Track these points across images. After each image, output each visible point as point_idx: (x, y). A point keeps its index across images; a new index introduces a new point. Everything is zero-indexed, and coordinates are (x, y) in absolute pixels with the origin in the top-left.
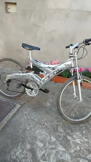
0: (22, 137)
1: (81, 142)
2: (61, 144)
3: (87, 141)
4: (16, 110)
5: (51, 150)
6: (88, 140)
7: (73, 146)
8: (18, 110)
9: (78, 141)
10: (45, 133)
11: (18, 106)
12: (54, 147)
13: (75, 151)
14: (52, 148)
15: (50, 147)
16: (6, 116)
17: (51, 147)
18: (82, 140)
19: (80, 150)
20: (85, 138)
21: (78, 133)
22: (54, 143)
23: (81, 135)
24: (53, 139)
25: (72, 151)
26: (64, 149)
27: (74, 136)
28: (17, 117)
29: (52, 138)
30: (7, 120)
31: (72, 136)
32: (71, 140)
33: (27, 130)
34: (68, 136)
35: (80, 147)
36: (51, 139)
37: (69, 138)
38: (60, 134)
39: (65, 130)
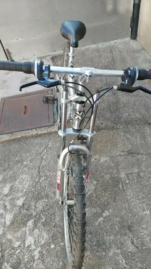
1: (29, 246)
2: (15, 216)
3: (36, 258)
4: (45, 132)
5: (3, 207)
6: (39, 259)
7: (19, 234)
9: (30, 240)
10: (27, 186)
12: (8, 207)
13: (10, 241)
14: (5, 206)
15: (6, 203)
18: (33, 247)
19: (14, 248)
20: (40, 252)
21: (46, 236)
22: (13, 205)
23: (43, 242)
24: (20, 202)
25: (9, 237)
26: (8, 223)
27: (36, 231)
28: (37, 141)
29: (21, 199)
31: (35, 226)
32: (28, 228)
33: (22, 164)
34: (33, 220)
35: (19, 246)
36: (18, 199)
37: (30, 223)
38: (34, 208)
39: (42, 212)
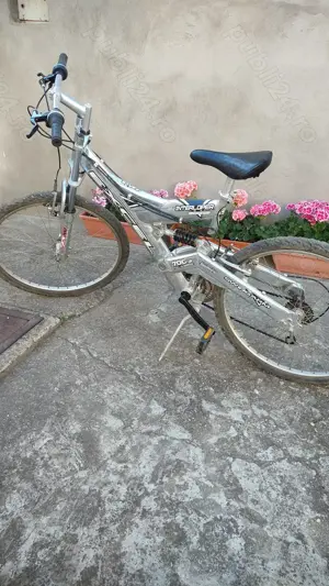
0: (58, 405)
1: (244, 417)
2: (180, 422)
3: (266, 414)
4: (43, 333)
5: (147, 437)
6: (268, 411)
7: (216, 427)
8: (52, 333)
9: (235, 415)
10: (132, 393)
11: (53, 322)
12: (154, 428)
13: (222, 441)
14: (149, 433)
15: (144, 431)
16: (9, 347)
17: (145, 429)
18: (248, 413)
19: (237, 438)
20: (260, 407)
21: (240, 394)
22: (157, 420)
23: (247, 401)
24: (157, 409)
25: (213, 440)
26: (187, 436)
27: (224, 403)
28: (45, 353)
29: (152, 407)
30: (14, 357)
31: (217, 402)
32: (214, 412)
33: (77, 387)
34: (204, 402)
35: (238, 430)
36: (150, 410)
37: (206, 406)
38: (181, 397)
39: (196, 387)
